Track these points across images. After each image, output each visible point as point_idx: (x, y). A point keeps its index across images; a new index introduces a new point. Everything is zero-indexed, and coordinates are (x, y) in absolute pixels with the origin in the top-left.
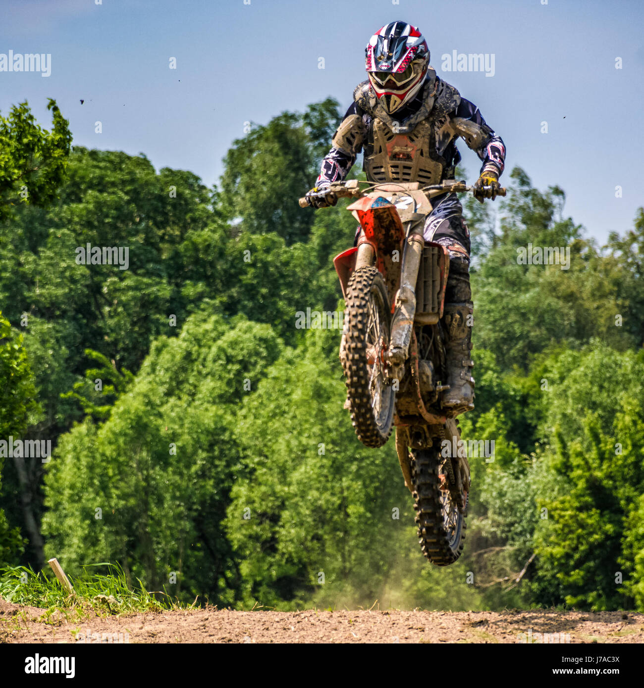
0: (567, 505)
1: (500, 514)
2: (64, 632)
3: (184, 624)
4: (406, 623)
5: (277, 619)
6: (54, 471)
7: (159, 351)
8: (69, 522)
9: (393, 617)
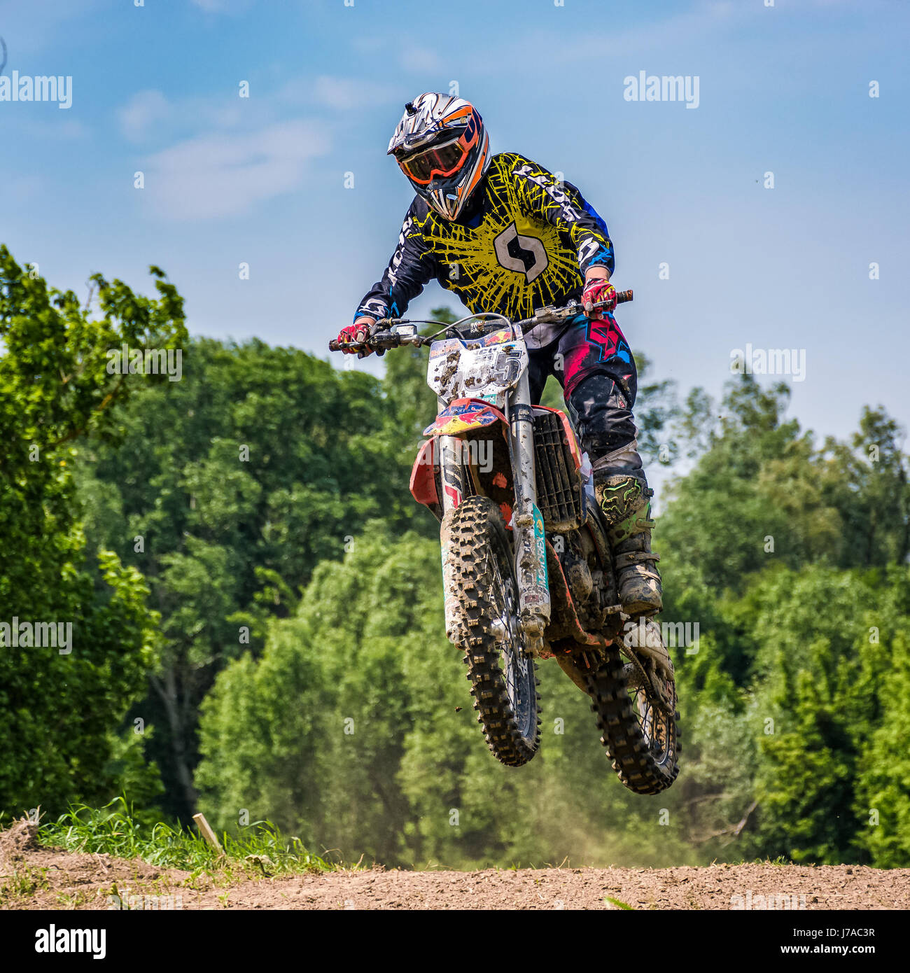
0: (793, 744)
1: (715, 757)
2: (211, 898)
3: (347, 887)
4: (601, 882)
5: (453, 880)
6: (210, 713)
7: (322, 578)
8: (227, 773)
9: (586, 876)
